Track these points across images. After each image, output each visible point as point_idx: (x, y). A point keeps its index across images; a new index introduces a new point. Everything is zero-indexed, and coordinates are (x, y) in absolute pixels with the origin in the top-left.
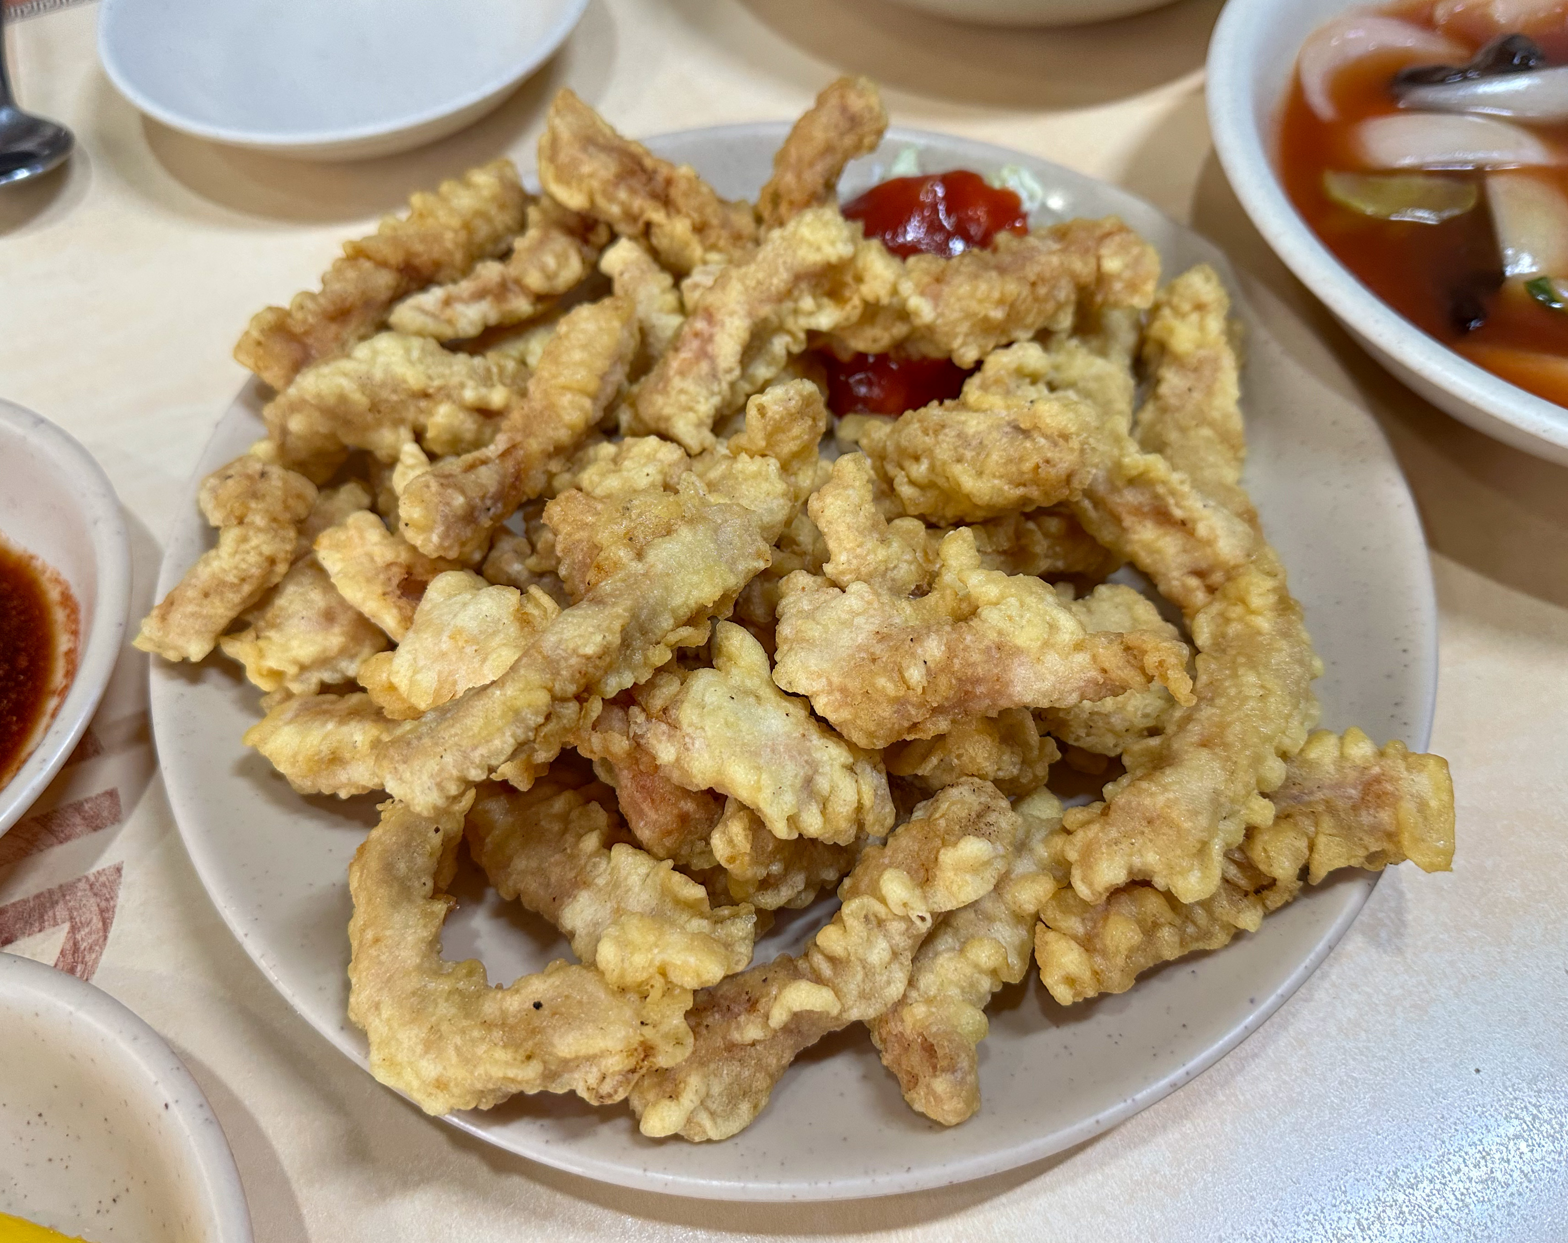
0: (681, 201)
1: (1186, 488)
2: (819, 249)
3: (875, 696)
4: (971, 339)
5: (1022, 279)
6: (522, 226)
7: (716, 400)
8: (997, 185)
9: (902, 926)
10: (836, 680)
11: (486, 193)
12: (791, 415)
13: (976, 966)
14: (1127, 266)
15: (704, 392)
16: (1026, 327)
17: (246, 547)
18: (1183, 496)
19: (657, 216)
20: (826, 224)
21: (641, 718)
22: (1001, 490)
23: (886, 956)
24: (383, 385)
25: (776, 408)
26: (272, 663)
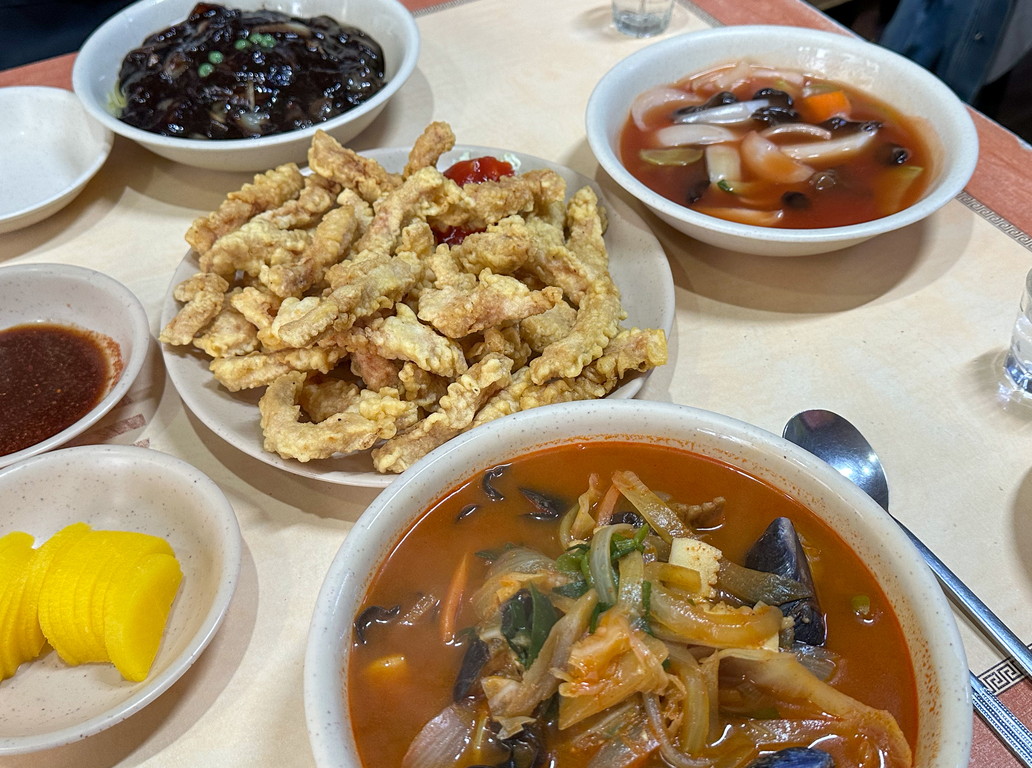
0: (370, 172)
1: (574, 258)
2: (428, 182)
3: (455, 315)
4: (491, 214)
5: (509, 190)
6: (303, 187)
7: (391, 243)
8: (502, 161)
9: (470, 394)
10: (441, 313)
11: (286, 174)
12: (419, 234)
13: (499, 410)
14: (552, 185)
15: (386, 240)
16: (514, 209)
17: (206, 298)
18: (574, 261)
19: (361, 179)
20: (430, 172)
21: (370, 330)
22: (503, 259)
23: (465, 405)
24: (254, 241)
25: (413, 231)
26: (217, 344)
